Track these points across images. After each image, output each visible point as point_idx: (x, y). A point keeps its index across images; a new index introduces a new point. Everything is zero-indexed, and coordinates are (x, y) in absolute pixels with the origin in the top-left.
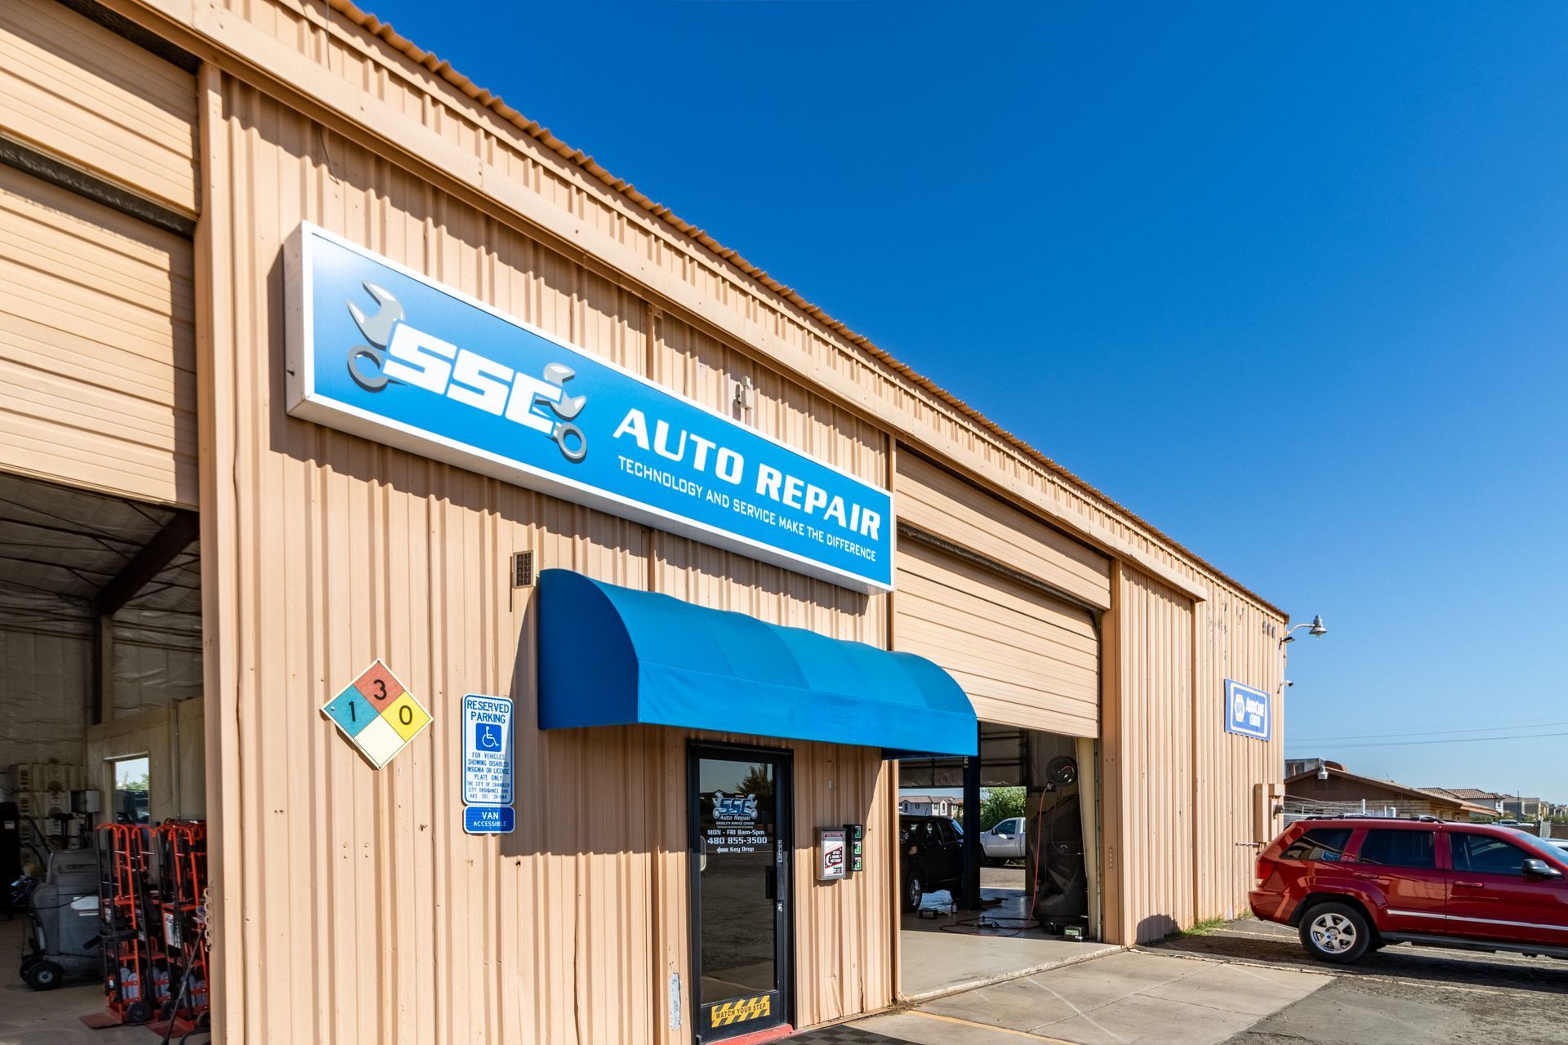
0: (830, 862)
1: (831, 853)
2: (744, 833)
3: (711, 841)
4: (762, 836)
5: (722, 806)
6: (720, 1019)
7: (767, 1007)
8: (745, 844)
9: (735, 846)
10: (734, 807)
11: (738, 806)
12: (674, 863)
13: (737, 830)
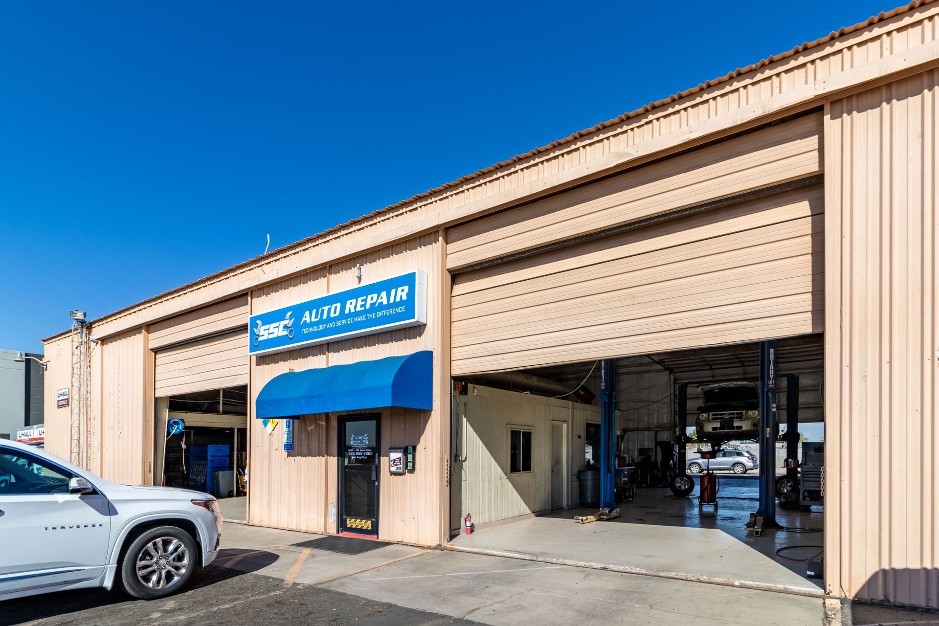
0: (393, 464)
1: (395, 460)
2: (363, 450)
3: (349, 454)
4: (370, 452)
5: (354, 440)
6: (350, 525)
7: (370, 525)
8: (363, 455)
9: (360, 456)
10: (359, 440)
11: (360, 439)
12: (333, 461)
13: (360, 449)
